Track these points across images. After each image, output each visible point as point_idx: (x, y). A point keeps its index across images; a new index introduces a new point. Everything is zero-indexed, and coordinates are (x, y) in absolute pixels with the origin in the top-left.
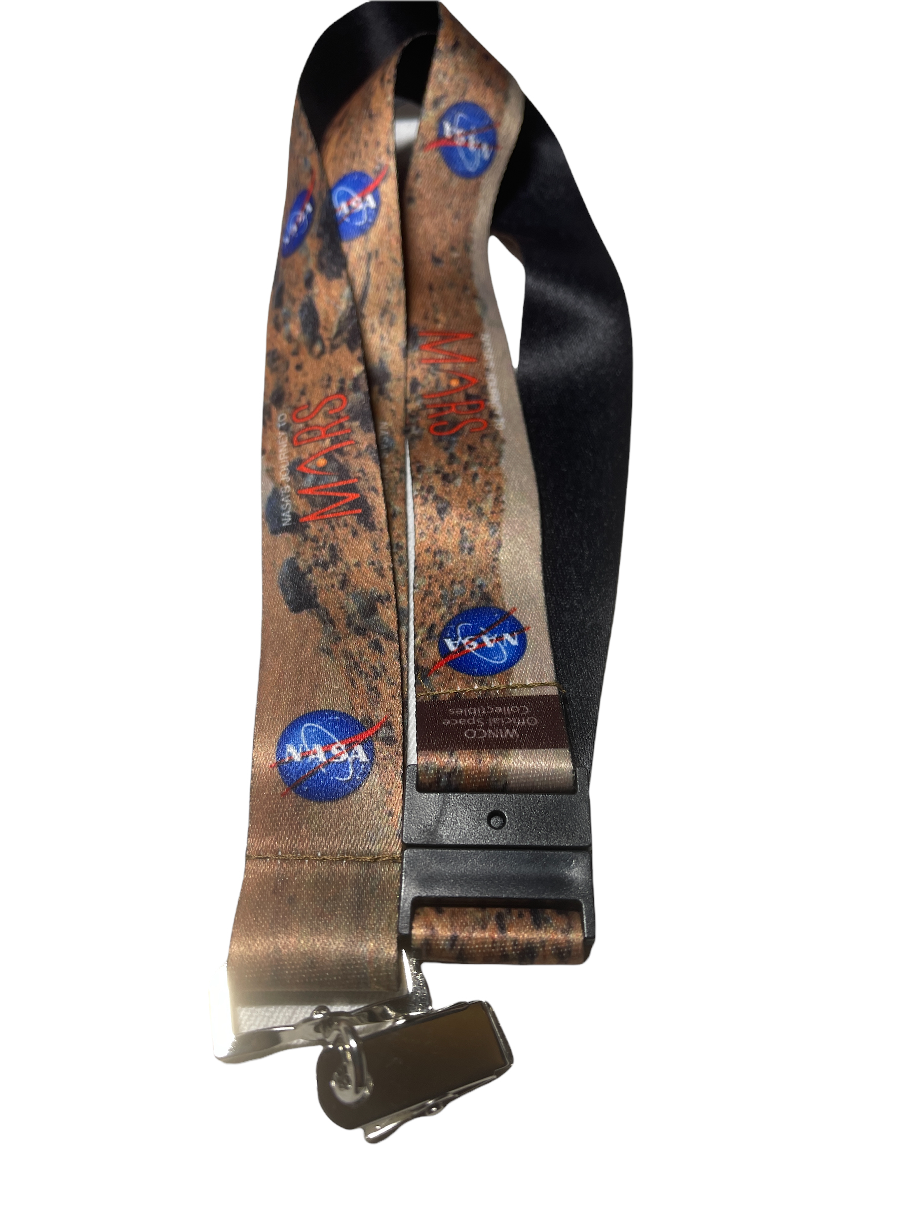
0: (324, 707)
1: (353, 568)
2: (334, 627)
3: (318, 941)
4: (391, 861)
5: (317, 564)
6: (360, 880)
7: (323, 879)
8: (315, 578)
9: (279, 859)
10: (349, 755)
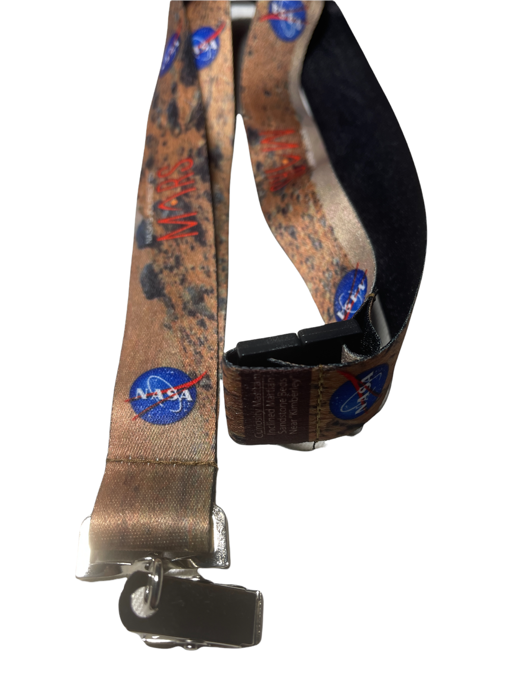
0: (164, 365)
1: (190, 271)
2: (175, 310)
3: (153, 516)
4: (207, 465)
5: (166, 268)
6: (185, 477)
7: (159, 476)
8: (165, 277)
9: (129, 462)
10: (180, 396)
